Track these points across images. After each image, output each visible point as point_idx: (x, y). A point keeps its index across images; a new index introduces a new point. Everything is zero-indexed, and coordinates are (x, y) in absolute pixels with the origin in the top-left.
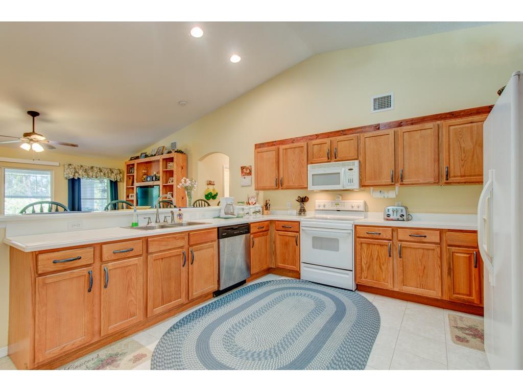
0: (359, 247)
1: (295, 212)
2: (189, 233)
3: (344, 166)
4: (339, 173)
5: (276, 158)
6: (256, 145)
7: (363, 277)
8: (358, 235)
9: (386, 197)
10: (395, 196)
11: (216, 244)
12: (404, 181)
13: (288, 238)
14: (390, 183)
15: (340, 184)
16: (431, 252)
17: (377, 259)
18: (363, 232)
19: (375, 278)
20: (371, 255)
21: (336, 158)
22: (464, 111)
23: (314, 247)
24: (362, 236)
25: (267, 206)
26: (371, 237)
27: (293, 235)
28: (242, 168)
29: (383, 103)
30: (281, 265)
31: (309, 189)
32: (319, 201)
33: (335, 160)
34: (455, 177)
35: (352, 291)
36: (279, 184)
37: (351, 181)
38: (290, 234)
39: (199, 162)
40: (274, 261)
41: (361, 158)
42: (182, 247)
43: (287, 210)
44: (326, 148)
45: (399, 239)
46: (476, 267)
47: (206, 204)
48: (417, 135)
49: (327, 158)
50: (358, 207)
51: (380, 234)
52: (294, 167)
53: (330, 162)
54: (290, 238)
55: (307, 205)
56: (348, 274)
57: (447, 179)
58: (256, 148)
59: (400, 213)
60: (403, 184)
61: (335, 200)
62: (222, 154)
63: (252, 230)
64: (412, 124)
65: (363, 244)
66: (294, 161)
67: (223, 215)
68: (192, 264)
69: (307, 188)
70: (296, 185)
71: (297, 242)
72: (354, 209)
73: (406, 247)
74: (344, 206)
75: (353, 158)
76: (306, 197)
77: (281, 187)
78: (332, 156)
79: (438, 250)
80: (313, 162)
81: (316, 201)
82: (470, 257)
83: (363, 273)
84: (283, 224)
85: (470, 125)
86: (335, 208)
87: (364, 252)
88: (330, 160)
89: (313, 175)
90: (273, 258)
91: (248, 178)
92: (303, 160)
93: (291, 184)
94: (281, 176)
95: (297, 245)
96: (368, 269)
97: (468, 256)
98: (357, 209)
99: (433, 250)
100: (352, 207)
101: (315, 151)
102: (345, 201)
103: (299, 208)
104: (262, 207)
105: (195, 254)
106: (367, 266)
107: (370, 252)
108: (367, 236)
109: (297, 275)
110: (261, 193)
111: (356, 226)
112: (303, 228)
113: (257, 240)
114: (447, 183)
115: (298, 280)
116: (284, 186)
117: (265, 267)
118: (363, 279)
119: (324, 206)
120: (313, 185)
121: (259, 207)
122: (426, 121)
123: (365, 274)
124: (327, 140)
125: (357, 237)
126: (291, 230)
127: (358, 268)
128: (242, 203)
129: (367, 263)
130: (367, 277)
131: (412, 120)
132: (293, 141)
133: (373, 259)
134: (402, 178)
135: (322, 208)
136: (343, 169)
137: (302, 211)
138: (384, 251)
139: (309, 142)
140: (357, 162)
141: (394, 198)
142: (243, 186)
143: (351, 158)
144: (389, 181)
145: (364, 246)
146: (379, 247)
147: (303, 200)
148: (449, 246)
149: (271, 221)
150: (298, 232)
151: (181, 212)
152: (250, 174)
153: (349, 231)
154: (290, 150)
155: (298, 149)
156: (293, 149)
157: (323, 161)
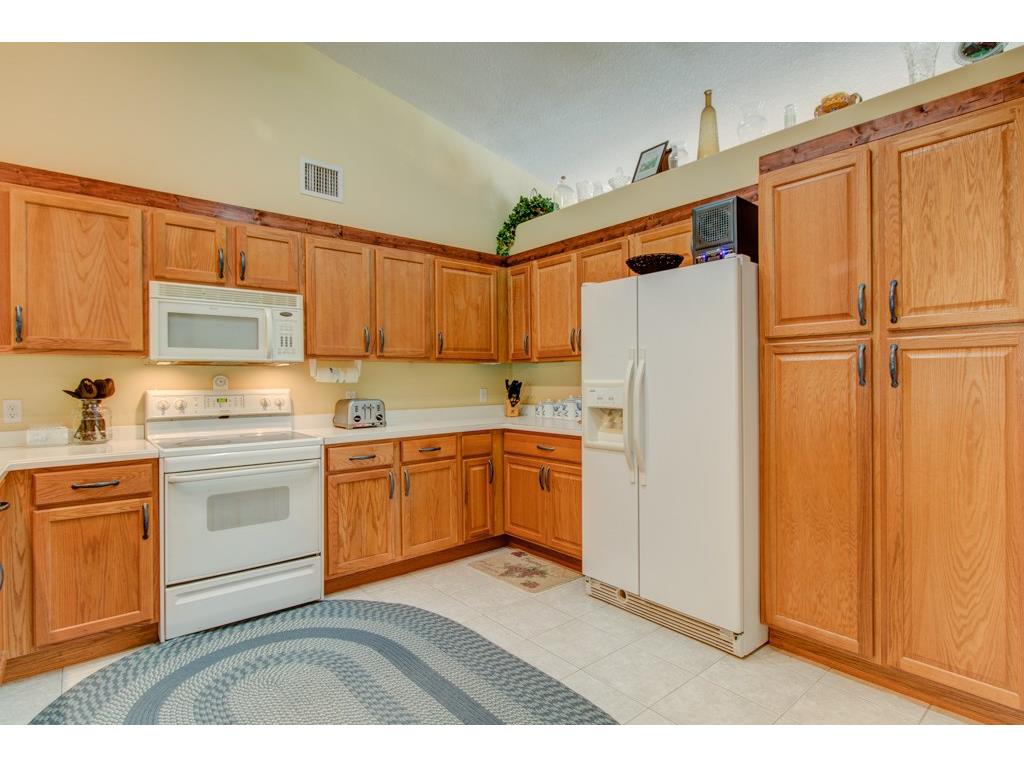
0: (333, 492)
1: (63, 433)
3: (268, 302)
4: (256, 320)
7: (341, 559)
8: (331, 469)
9: (341, 381)
10: (356, 380)
12: (385, 349)
13: (101, 522)
14: (363, 352)
15: (257, 348)
16: (445, 472)
17: (368, 511)
18: (342, 460)
19: (364, 550)
21: (243, 279)
22: (456, 249)
23: (213, 526)
24: (342, 468)
26: (360, 466)
27: (128, 509)
29: (323, 179)
30: (63, 631)
31: (154, 356)
33: (243, 283)
34: (447, 349)
35: (318, 601)
37: (286, 342)
38: (111, 507)
40: (21, 631)
41: (306, 292)
44: (211, 244)
45: (404, 460)
46: (491, 482)
48: (403, 268)
49: (215, 273)
50: (280, 405)
51: (374, 457)
52: (83, 280)
53: (222, 285)
56: (313, 565)
57: (440, 353)
59: (375, 413)
60: (383, 357)
61: (211, 388)
64: (395, 246)
65: (341, 486)
66: (82, 257)
69: (145, 352)
71: (147, 527)
72: (269, 410)
73: (413, 474)
74: (243, 405)
75: (289, 288)
76: (108, 380)
77: (15, 345)
78: (231, 270)
79: (454, 467)
80: (167, 276)
81: (150, 392)
82: (485, 470)
83: (341, 549)
84: (77, 478)
85: (461, 273)
86: (218, 411)
87: (344, 502)
88: (223, 280)
89: (170, 314)
92: (126, 262)
93: (68, 333)
94: (18, 302)
95: (146, 536)
96: (351, 537)
97: (482, 468)
98: (276, 410)
99: (448, 468)
100: (265, 405)
101: (173, 245)
102: (244, 392)
103: (78, 417)
106: (350, 531)
107: (355, 499)
108: (351, 465)
111: (326, 448)
112: (173, 477)
114: (439, 360)
115: (154, 648)
116: (31, 340)
118: (342, 564)
119: (182, 408)
120: (169, 345)
122: (414, 247)
123: (345, 550)
124: (217, 224)
125: (329, 471)
126: (118, 492)
127: (333, 542)
129: (349, 525)
130: (349, 556)
131: (395, 238)
133: (360, 513)
134: (382, 345)
135: (177, 414)
136: (268, 312)
137: (90, 428)
138: (380, 489)
139: (153, 211)
140: (299, 299)
141: (354, 384)
143: (284, 287)
144: (360, 349)
145: (344, 488)
146: (370, 483)
147: (95, 390)
148: (464, 458)
150: (151, 494)
153: (315, 462)
154: (62, 213)
155: (101, 219)
156: (79, 215)
157: (201, 279)
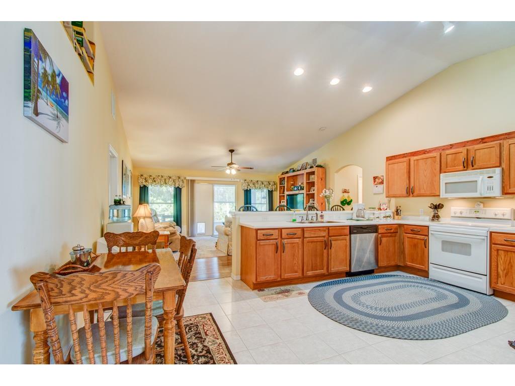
0: (494, 253)
1: (428, 218)
2: (328, 228)
3: (482, 173)
4: (476, 181)
5: (407, 169)
6: (387, 158)
7: (499, 282)
8: (493, 242)
11: (348, 238)
13: (416, 240)
15: (477, 192)
18: (500, 239)
20: (510, 262)
21: (473, 166)
23: (443, 250)
24: (499, 243)
25: (398, 212)
26: (510, 244)
27: (422, 238)
28: (375, 178)
30: (409, 264)
31: (441, 197)
32: (455, 208)
33: (473, 168)
35: (486, 295)
36: (410, 192)
37: (490, 189)
38: (418, 237)
39: (336, 174)
40: (402, 260)
41: (504, 165)
42: (324, 237)
43: (419, 216)
44: (462, 157)
47: (341, 209)
49: (462, 167)
50: (503, 215)
52: (425, 177)
53: (466, 170)
54: (419, 241)
55: (441, 212)
56: (481, 278)
58: (387, 160)
61: (474, 207)
62: (356, 167)
63: (380, 231)
65: (500, 251)
66: (425, 171)
67: (355, 217)
68: (331, 248)
69: (439, 196)
70: (428, 193)
71: (426, 244)
72: (497, 217)
74: (485, 214)
76: (440, 204)
77: (412, 195)
78: (469, 164)
80: (447, 171)
81: (452, 208)
83: (499, 279)
84: (411, 228)
86: (474, 215)
87: (501, 259)
88: (465, 168)
89: (446, 183)
90: (402, 256)
91: (381, 186)
92: (436, 170)
93: (422, 192)
94: (412, 185)
95: (426, 247)
96: (506, 275)
98: (502, 217)
100: (496, 215)
101: (449, 160)
102: (487, 209)
103: (432, 214)
104: (394, 213)
105: (333, 242)
106: (505, 272)
107: (509, 259)
108: (505, 243)
109: (425, 273)
110: (393, 200)
111: (491, 233)
112: (432, 232)
113: (384, 240)
116: (415, 194)
117: (393, 263)
118: (499, 285)
119: (461, 213)
120: (446, 193)
121: (389, 212)
123: (502, 280)
124: (464, 150)
125: (492, 243)
126: (420, 233)
127: (494, 273)
128: (373, 208)
129: (504, 270)
130: (504, 283)
132: (424, 152)
135: (459, 215)
136: (481, 177)
137: (436, 217)
139: (443, 153)
140: (499, 170)
142: (375, 194)
143: (491, 166)
145: (502, 253)
147: (437, 207)
149: (400, 225)
150: (428, 236)
151: (322, 214)
152: (382, 183)
153: (483, 237)
154: (421, 160)
155: (430, 159)
156: (425, 160)
157: (457, 170)
